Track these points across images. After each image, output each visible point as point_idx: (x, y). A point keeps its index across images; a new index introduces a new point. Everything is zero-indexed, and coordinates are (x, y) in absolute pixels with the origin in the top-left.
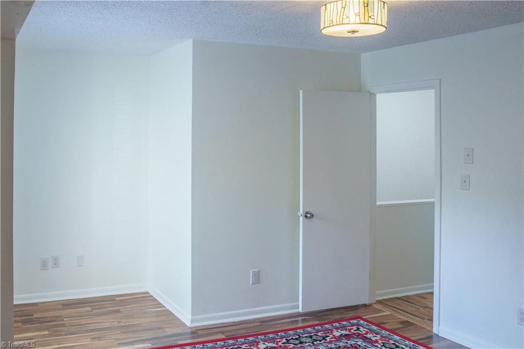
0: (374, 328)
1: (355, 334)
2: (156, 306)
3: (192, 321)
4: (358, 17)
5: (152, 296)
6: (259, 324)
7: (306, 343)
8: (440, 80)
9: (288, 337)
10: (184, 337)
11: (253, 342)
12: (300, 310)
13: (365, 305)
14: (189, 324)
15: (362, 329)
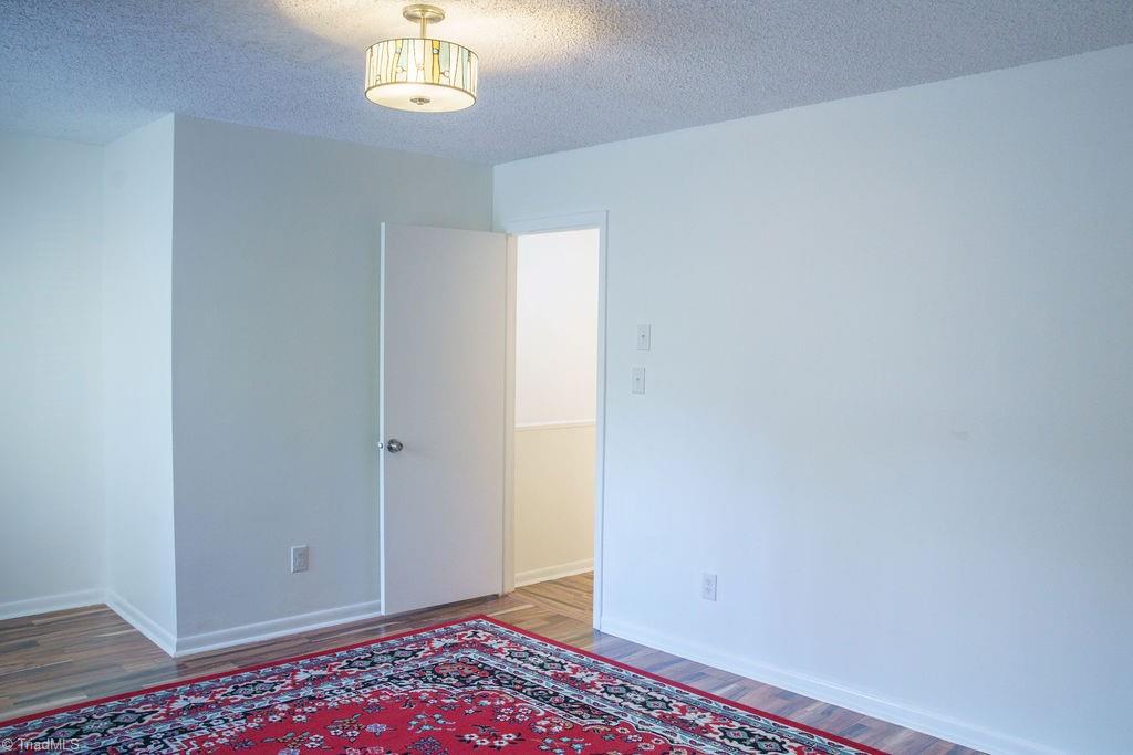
0: (502, 629)
1: (468, 642)
2: (118, 627)
3: (179, 647)
4: (421, 72)
5: (112, 611)
6: (307, 641)
7: (381, 663)
8: (608, 212)
9: (352, 657)
10: (157, 676)
11: (288, 670)
12: (383, 613)
13: (496, 597)
14: (171, 651)
15: (481, 633)
